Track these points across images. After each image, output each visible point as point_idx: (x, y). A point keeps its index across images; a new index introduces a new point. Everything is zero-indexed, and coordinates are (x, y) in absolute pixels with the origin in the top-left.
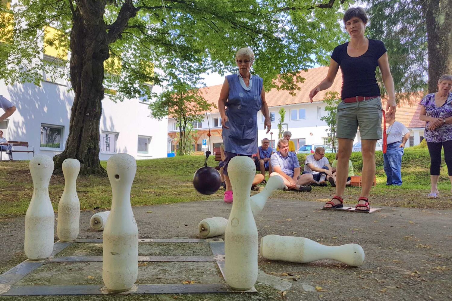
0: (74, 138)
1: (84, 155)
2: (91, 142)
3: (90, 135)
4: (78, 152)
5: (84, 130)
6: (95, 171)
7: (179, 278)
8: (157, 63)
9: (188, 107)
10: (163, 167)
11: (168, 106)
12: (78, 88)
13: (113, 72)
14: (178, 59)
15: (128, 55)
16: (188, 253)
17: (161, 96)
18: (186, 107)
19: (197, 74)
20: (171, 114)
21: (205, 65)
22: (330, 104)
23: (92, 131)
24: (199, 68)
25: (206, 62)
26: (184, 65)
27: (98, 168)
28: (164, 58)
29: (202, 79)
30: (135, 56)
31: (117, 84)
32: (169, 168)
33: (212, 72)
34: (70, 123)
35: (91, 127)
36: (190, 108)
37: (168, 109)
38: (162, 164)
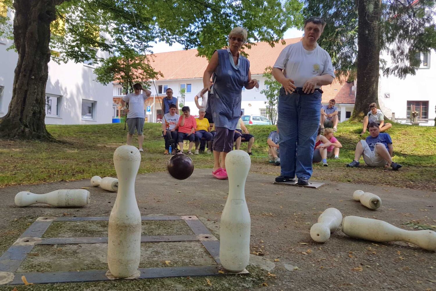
0: (18, 101)
1: (28, 118)
2: (36, 106)
3: (35, 99)
4: (22, 115)
5: (28, 93)
6: (41, 136)
7: (173, 260)
8: (105, 27)
9: (135, 74)
10: (110, 134)
11: (115, 72)
12: (22, 50)
13: (57, 33)
14: (126, 25)
15: (74, 17)
16: (170, 232)
17: (107, 61)
18: (133, 74)
19: (145, 42)
20: (117, 80)
21: (153, 33)
22: (269, 78)
23: (38, 94)
24: (147, 35)
25: (153, 30)
26: (132, 32)
27: (44, 133)
28: (112, 23)
29: (150, 46)
30: (81, 19)
31: (61, 45)
32: (116, 135)
33: (160, 41)
34: (14, 85)
35: (36, 90)
36: (137, 75)
37: (113, 75)
38: (108, 130)
